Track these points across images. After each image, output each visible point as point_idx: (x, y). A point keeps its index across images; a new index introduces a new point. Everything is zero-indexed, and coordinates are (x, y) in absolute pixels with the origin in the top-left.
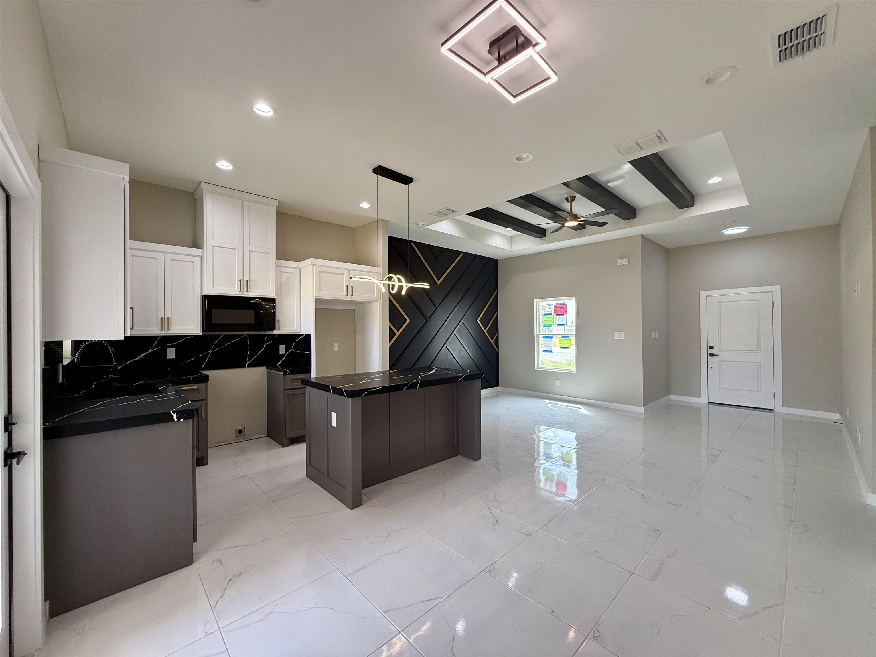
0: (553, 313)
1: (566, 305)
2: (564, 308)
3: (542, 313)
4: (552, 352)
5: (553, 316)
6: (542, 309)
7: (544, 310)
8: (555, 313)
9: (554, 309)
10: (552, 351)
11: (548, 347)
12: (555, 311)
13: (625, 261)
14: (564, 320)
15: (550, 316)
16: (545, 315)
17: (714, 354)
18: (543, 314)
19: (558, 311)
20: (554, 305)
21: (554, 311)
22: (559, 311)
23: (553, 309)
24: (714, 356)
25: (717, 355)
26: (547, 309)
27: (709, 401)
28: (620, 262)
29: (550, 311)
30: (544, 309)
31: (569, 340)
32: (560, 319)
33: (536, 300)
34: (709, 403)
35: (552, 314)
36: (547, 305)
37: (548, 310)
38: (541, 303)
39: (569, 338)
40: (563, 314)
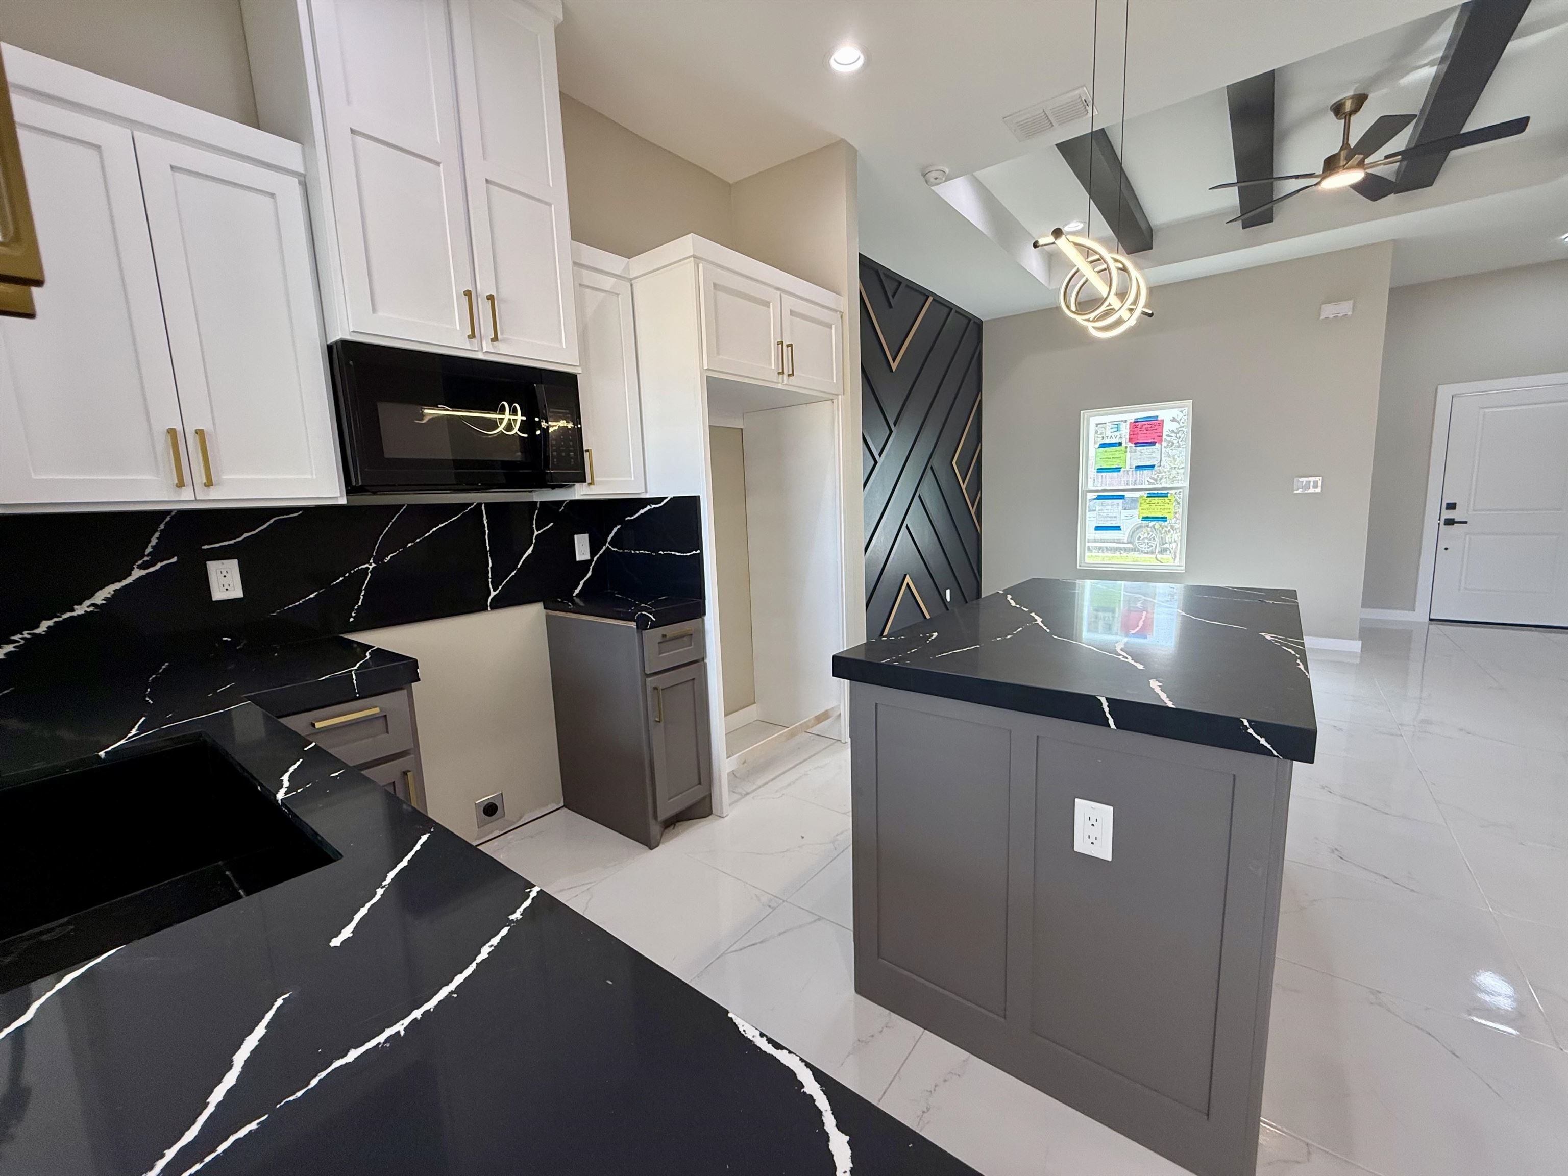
0: (1124, 441)
1: (1163, 421)
2: (1156, 427)
3: (1095, 443)
4: (1120, 530)
5: (1126, 447)
6: (1097, 432)
7: (1101, 436)
8: (1130, 440)
9: (1128, 431)
10: (1119, 527)
11: (1109, 519)
12: (1132, 436)
13: (1345, 308)
14: (1154, 455)
15: (1118, 448)
16: (1103, 445)
17: (1456, 520)
18: (1097, 446)
19: (1139, 436)
20: (1128, 423)
21: (1128, 437)
22: (1143, 436)
23: (1125, 431)
24: (1455, 524)
25: (1466, 522)
26: (1108, 433)
27: (1431, 617)
28: (1329, 311)
29: (1119, 436)
30: (1101, 434)
31: (1168, 501)
32: (1146, 455)
33: (1083, 413)
34: (1431, 620)
35: (1124, 445)
36: (1107, 423)
37: (1113, 435)
38: (1094, 421)
39: (1167, 496)
40: (1153, 443)
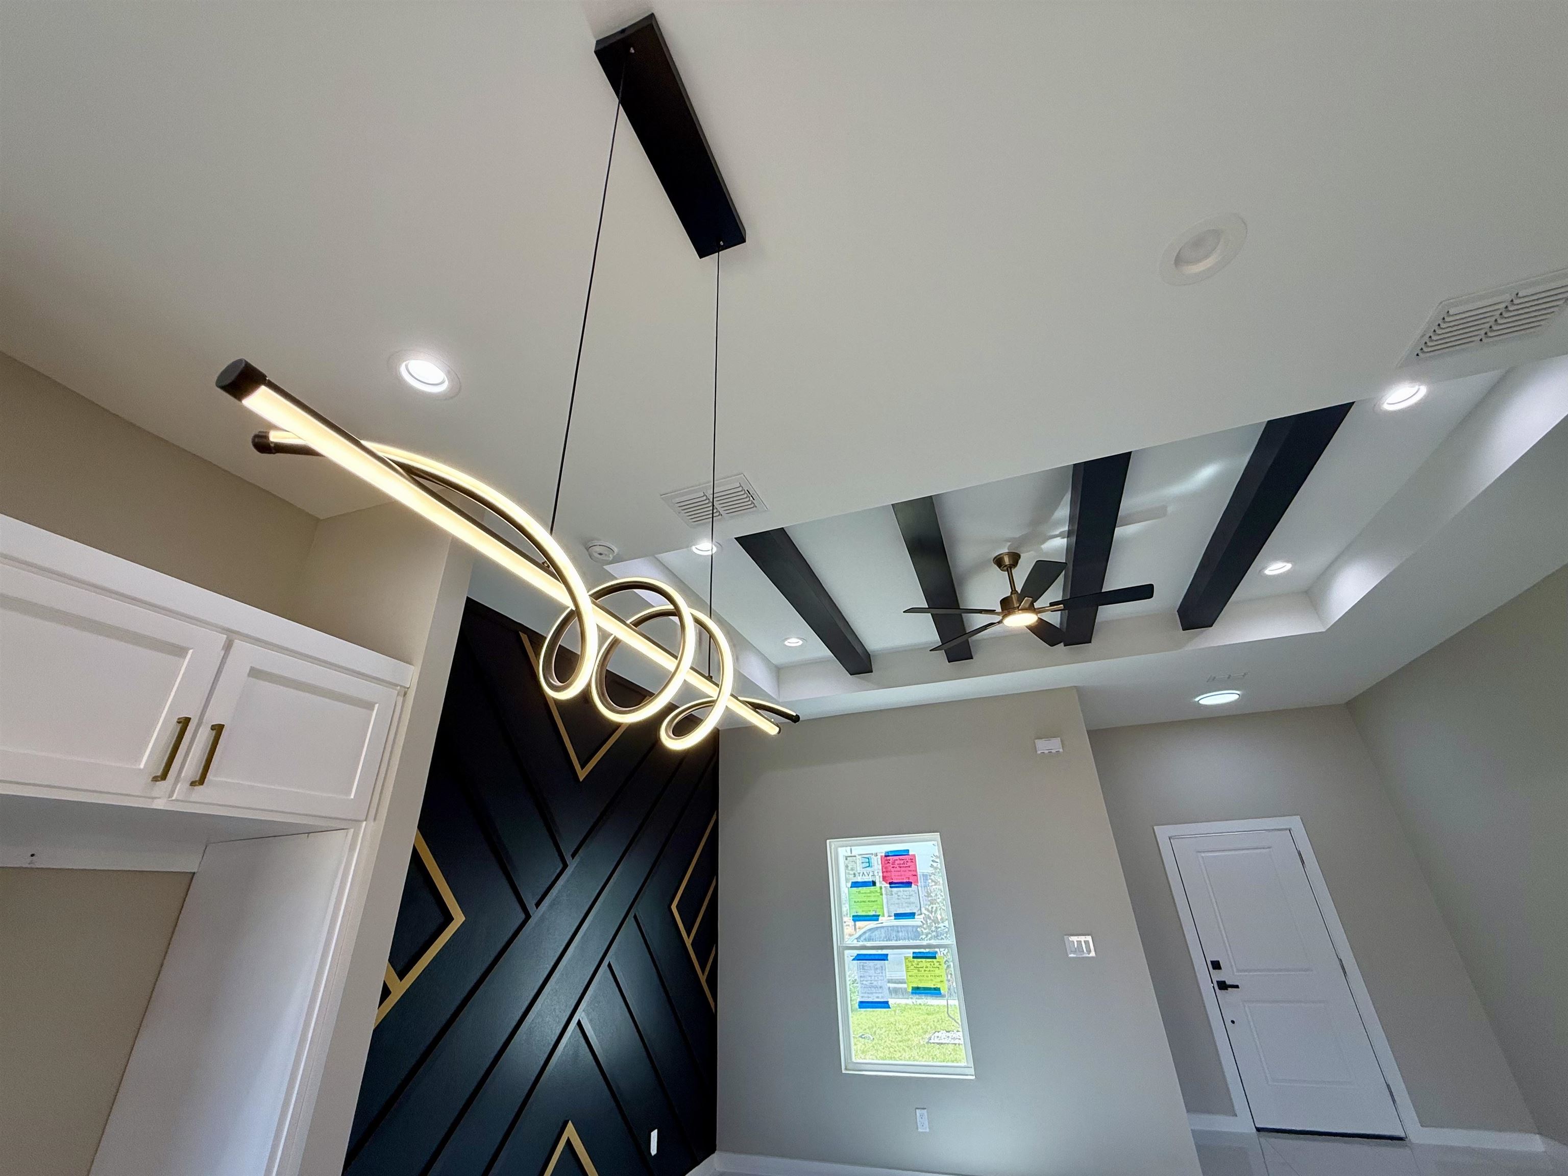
0: (878, 879)
1: (914, 856)
2: (909, 864)
3: (847, 880)
4: (888, 1007)
5: (881, 888)
6: (847, 867)
7: (852, 872)
8: (884, 878)
9: (880, 867)
10: (887, 1002)
11: (874, 990)
12: (885, 874)
13: (1055, 745)
14: (912, 900)
15: (872, 888)
16: (855, 885)
17: (1228, 983)
18: (849, 885)
19: (893, 874)
20: (879, 857)
21: (881, 874)
22: (897, 874)
23: (877, 866)
24: (1229, 989)
25: (1237, 987)
26: (859, 869)
27: (1256, 1126)
28: (1043, 746)
29: (871, 874)
30: (852, 869)
31: (937, 964)
32: (903, 898)
33: (830, 842)
34: (1258, 1130)
35: (878, 884)
36: (858, 857)
37: (865, 871)
38: (843, 852)
39: (935, 958)
40: (909, 884)
